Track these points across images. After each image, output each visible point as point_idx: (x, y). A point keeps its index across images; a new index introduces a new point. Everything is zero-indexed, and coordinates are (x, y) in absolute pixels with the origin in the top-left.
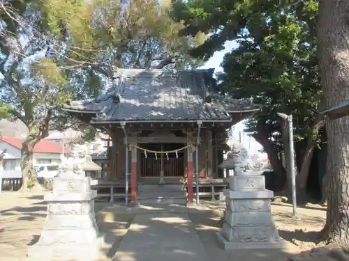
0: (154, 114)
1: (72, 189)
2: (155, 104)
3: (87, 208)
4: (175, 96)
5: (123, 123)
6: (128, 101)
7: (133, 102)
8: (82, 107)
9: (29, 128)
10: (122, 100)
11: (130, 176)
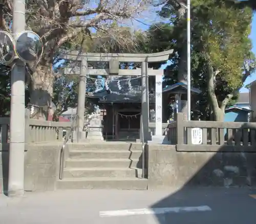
0: (126, 99)
1: (96, 124)
2: (127, 94)
3: (101, 129)
4: (137, 90)
5: (112, 103)
6: (114, 92)
7: (116, 93)
8: (93, 95)
9: (56, 106)
10: (111, 92)
11: (114, 127)
